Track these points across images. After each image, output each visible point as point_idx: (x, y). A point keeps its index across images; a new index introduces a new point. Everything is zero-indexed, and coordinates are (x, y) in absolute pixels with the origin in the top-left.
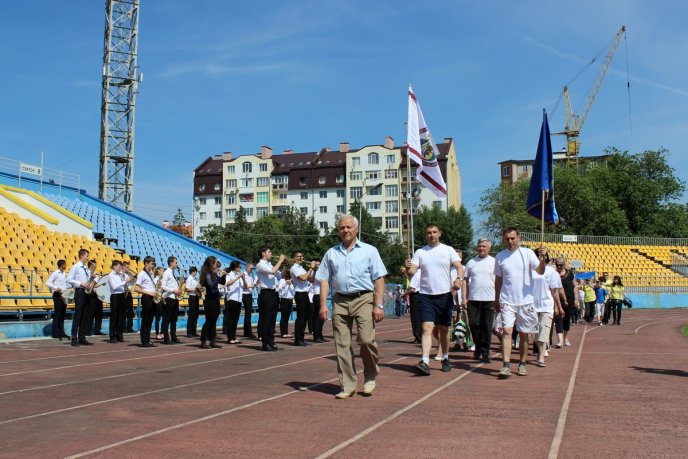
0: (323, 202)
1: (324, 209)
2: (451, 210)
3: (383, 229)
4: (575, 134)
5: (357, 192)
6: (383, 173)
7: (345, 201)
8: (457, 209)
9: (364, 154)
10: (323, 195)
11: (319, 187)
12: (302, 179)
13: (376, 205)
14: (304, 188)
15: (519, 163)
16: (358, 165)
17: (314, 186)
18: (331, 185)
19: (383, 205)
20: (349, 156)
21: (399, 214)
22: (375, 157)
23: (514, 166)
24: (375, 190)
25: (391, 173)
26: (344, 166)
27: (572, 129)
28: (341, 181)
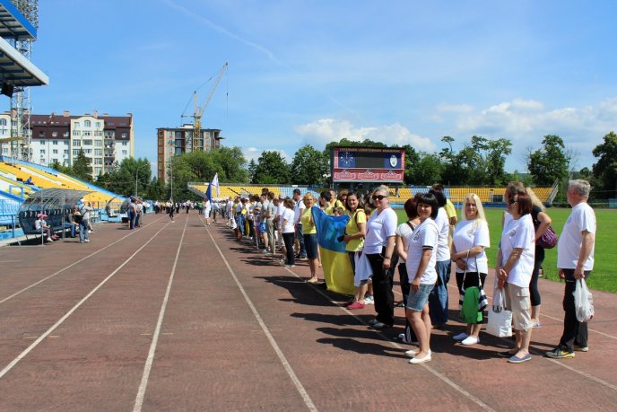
0: (55, 147)
1: (55, 151)
2: (140, 160)
3: (92, 165)
4: (199, 118)
5: (77, 142)
6: (93, 133)
7: (69, 147)
8: (143, 160)
9: (81, 121)
10: (55, 143)
11: (52, 138)
12: (41, 132)
13: (89, 151)
14: (42, 138)
15: (168, 130)
16: (78, 127)
17: (49, 137)
18: (60, 137)
19: (93, 152)
20: (73, 121)
21: (103, 157)
22: (88, 123)
23: (165, 132)
24: (88, 142)
25: (97, 133)
26: (69, 126)
27: (197, 115)
28: (67, 135)
